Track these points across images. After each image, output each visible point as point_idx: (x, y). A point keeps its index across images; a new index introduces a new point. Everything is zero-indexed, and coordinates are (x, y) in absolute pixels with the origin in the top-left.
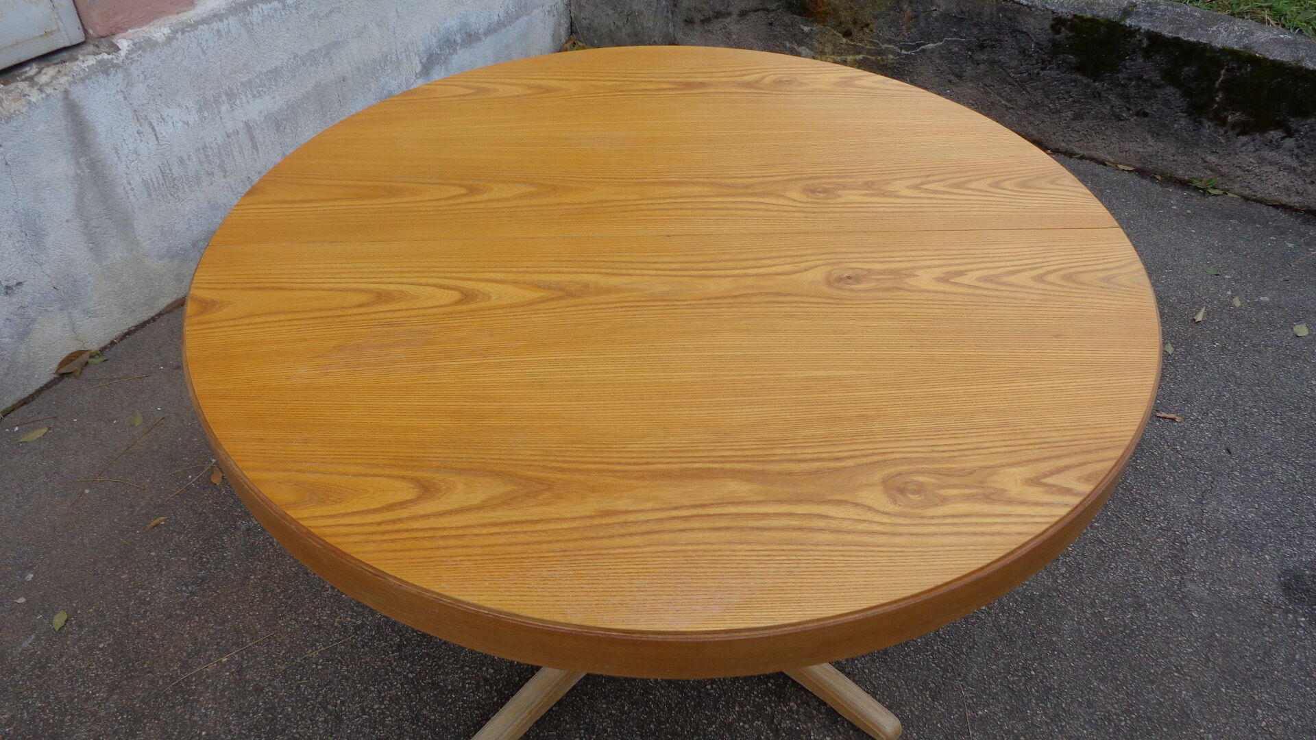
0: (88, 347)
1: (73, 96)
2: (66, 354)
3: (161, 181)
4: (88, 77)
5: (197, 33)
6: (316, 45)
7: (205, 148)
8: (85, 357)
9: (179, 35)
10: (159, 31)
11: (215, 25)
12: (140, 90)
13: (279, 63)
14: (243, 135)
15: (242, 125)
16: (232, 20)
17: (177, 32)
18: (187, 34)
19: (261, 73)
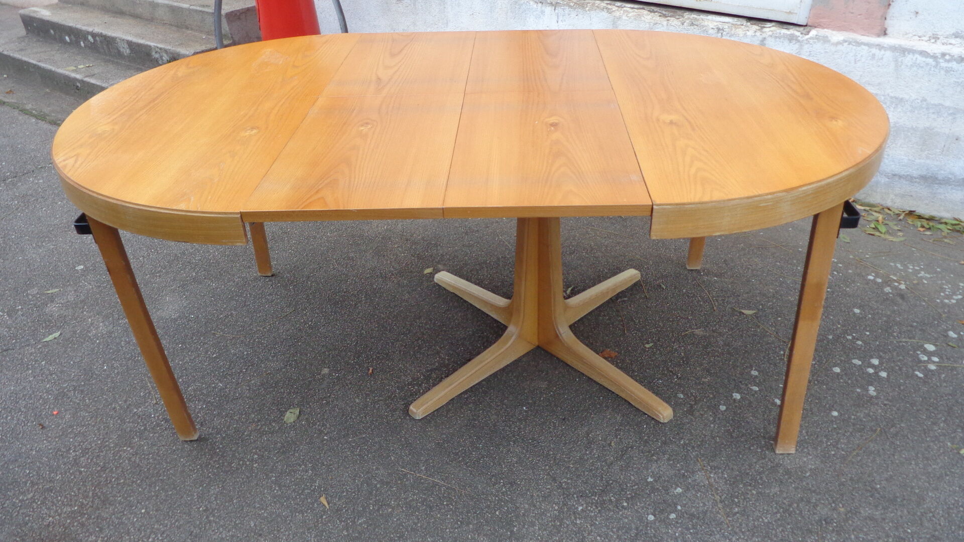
5: (859, 48)
6: (948, 103)
9: (845, 44)
10: (837, 36)
11: (874, 50)
13: (907, 97)
16: (888, 54)
17: (846, 41)
18: (851, 46)
19: (888, 95)
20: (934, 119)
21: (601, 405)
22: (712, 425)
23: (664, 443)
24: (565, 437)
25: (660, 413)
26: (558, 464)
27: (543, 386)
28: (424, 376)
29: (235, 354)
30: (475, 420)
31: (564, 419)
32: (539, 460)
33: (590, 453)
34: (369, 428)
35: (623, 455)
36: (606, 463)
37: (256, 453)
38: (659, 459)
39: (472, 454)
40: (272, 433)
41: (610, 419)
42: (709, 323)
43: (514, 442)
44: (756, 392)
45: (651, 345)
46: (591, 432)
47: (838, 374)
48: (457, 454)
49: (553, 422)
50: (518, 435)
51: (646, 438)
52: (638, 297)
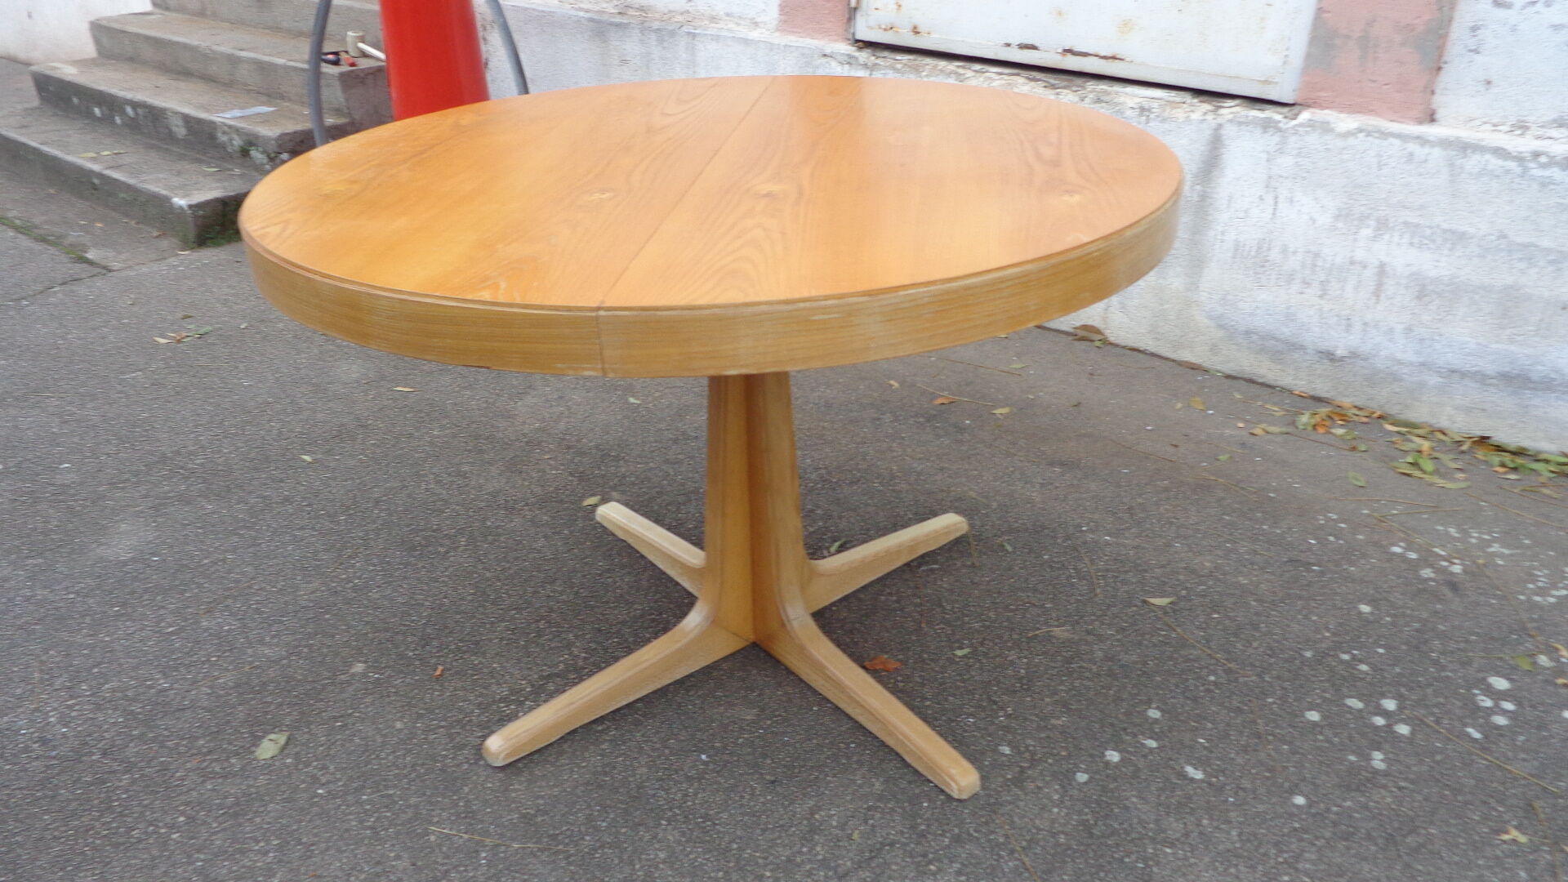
0: (1108, 333)
1: (1223, 132)
2: (1090, 323)
3: (1253, 253)
4: (1246, 124)
5: (1385, 143)
6: (1545, 243)
7: (1317, 255)
8: (1097, 337)
9: (1361, 135)
10: (1345, 122)
11: (1412, 147)
12: (1286, 162)
13: (1472, 231)
14: (1369, 273)
15: (1376, 263)
16: (1437, 152)
17: (1362, 131)
18: (1370, 139)
19: (1438, 226)
20: (1522, 271)
21: (848, 758)
22: (1056, 810)
23: (957, 840)
24: (768, 816)
25: (953, 780)
26: (741, 869)
27: (748, 717)
28: (533, 686)
29: (206, 630)
30: (606, 774)
31: (773, 782)
32: (707, 859)
33: (810, 851)
34: (406, 776)
35: (871, 858)
36: (836, 872)
37: (183, 813)
38: (940, 870)
39: (583, 839)
40: (225, 777)
41: (860, 786)
42: (1081, 617)
43: (669, 821)
44: (1151, 750)
45: (966, 651)
46: (820, 809)
47: (1315, 724)
48: (554, 837)
49: (751, 786)
50: (680, 808)
51: (923, 827)
52: (959, 564)
